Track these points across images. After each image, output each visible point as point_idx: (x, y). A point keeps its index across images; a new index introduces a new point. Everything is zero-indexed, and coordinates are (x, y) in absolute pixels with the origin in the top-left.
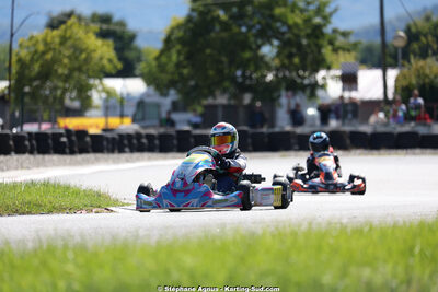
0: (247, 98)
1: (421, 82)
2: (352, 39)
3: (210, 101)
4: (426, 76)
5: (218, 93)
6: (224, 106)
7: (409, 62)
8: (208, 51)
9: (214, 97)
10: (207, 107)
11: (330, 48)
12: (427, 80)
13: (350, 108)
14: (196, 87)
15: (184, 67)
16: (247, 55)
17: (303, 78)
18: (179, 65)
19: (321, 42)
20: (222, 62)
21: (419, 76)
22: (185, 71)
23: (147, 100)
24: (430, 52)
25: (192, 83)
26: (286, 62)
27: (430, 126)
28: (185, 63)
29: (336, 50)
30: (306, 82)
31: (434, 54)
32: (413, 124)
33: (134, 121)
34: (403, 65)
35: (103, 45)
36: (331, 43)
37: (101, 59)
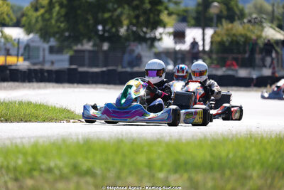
0: (106, 46)
1: (230, 39)
2: (182, 7)
3: (79, 47)
4: (234, 35)
5: (85, 41)
6: (90, 51)
7: (221, 24)
8: (79, 12)
9: (82, 45)
10: (76, 51)
11: (166, 12)
12: (235, 38)
13: (179, 56)
14: (69, 36)
15: (62, 22)
16: (107, 15)
17: (145, 33)
18: (57, 21)
19: (160, 8)
20: (88, 20)
21: (228, 35)
22: (62, 25)
23: (32, 44)
24: (236, 18)
25: (67, 34)
26: (134, 21)
27: (237, 71)
28: (62, 19)
29: (170, 14)
30: (148, 36)
31: (239, 19)
32: (224, 69)
33: (25, 60)
34: (217, 26)
35: (3, 4)
36: (166, 8)
37: (2, 13)
